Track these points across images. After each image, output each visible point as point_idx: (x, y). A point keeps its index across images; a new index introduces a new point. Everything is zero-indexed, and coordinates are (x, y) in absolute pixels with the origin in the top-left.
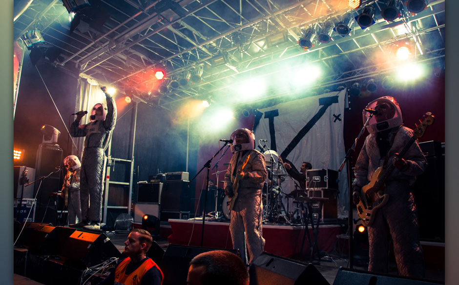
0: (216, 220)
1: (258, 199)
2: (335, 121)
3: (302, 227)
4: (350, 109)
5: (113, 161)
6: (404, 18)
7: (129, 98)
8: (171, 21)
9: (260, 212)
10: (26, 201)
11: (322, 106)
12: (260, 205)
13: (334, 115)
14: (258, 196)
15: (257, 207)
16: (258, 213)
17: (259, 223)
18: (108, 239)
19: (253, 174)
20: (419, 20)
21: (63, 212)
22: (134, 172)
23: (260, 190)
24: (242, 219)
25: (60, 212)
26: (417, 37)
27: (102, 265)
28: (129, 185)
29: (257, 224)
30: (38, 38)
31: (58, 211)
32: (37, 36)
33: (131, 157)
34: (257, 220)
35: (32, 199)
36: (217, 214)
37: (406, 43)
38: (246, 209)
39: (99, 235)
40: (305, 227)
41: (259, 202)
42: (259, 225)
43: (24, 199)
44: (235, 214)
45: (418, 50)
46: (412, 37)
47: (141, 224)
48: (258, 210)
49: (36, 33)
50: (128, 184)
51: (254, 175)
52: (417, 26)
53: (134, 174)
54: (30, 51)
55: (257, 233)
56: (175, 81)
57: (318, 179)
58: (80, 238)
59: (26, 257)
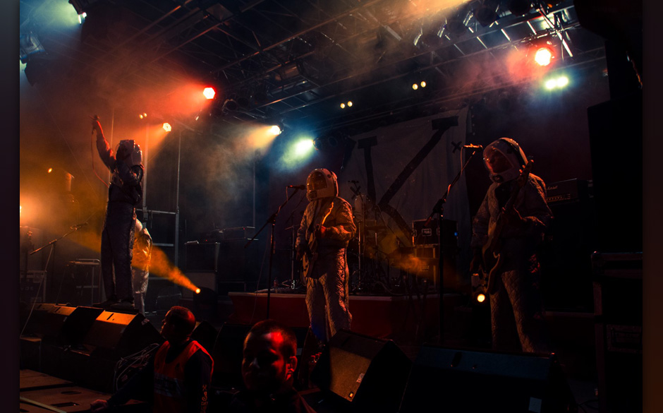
0: (292, 292)
1: (342, 261)
2: (454, 152)
3: (405, 297)
4: (474, 134)
5: (150, 214)
6: (542, 9)
7: (169, 125)
8: (221, 18)
9: (345, 278)
10: (32, 274)
11: (436, 131)
12: (344, 269)
13: (453, 143)
14: (341, 258)
15: (341, 271)
16: (343, 279)
17: (345, 293)
18: (147, 320)
19: (339, 229)
20: (565, 10)
21: (85, 287)
22: (179, 228)
23: (343, 249)
24: (322, 288)
25: (80, 287)
26: (563, 34)
27: (140, 354)
28: (174, 247)
29: (342, 294)
30: (35, 46)
31: (77, 287)
32: (34, 44)
33: (176, 207)
34: (342, 289)
35: (42, 271)
36: (293, 283)
37: (548, 43)
38: (326, 275)
39: (133, 316)
40: (408, 297)
41: (343, 265)
42: (345, 295)
43: (29, 271)
44: (312, 281)
45: (565, 50)
46: (556, 34)
47: (192, 300)
48: (342, 276)
49: (32, 40)
50: (172, 245)
51: (340, 231)
52: (563, 18)
53: (179, 232)
54: (25, 64)
55: (343, 305)
56: (232, 100)
57: (428, 232)
58: (110, 321)
59: (40, 348)
